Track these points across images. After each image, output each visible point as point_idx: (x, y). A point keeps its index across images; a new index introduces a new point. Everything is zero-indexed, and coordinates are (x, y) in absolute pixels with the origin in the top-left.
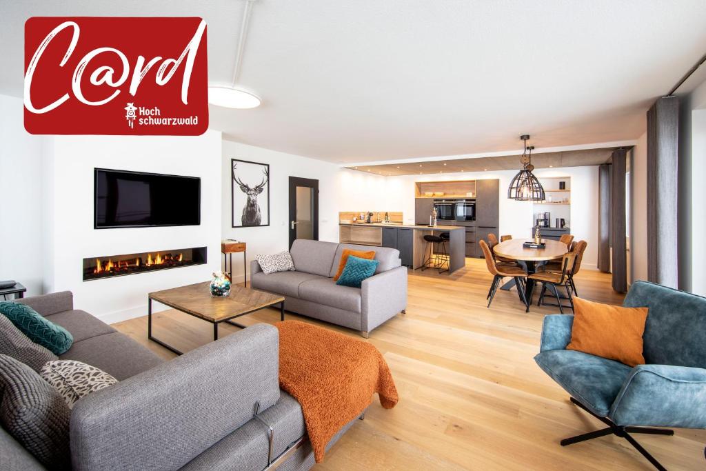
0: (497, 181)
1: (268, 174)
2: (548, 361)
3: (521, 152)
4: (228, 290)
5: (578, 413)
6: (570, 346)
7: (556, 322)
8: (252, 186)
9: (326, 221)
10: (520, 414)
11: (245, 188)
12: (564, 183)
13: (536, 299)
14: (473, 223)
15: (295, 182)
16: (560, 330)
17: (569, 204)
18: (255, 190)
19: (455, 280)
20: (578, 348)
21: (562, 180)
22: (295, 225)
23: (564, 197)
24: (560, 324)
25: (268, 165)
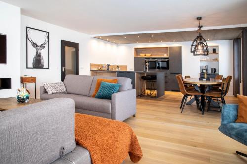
0: (181, 48)
1: (48, 38)
2: (227, 128)
3: (196, 29)
4: (28, 99)
5: (241, 158)
6: (237, 120)
7: (229, 108)
8: (39, 44)
9: (83, 68)
10: (211, 161)
11: (34, 45)
12: (215, 49)
13: (206, 108)
14: (168, 71)
15: (64, 44)
16: (231, 113)
17: (218, 61)
18: (41, 47)
19: (160, 101)
20: (243, 121)
21: (214, 48)
22: (65, 69)
23: (215, 57)
24: (231, 109)
25: (48, 32)
